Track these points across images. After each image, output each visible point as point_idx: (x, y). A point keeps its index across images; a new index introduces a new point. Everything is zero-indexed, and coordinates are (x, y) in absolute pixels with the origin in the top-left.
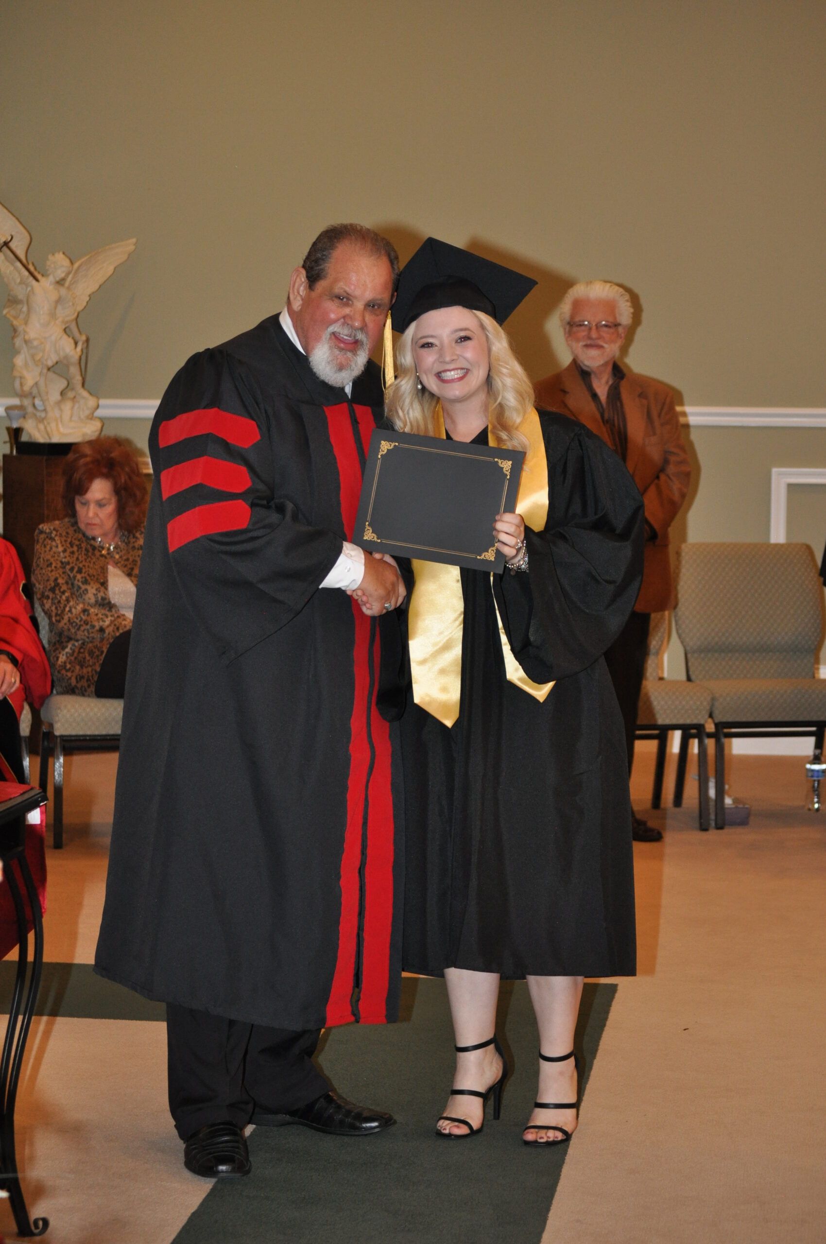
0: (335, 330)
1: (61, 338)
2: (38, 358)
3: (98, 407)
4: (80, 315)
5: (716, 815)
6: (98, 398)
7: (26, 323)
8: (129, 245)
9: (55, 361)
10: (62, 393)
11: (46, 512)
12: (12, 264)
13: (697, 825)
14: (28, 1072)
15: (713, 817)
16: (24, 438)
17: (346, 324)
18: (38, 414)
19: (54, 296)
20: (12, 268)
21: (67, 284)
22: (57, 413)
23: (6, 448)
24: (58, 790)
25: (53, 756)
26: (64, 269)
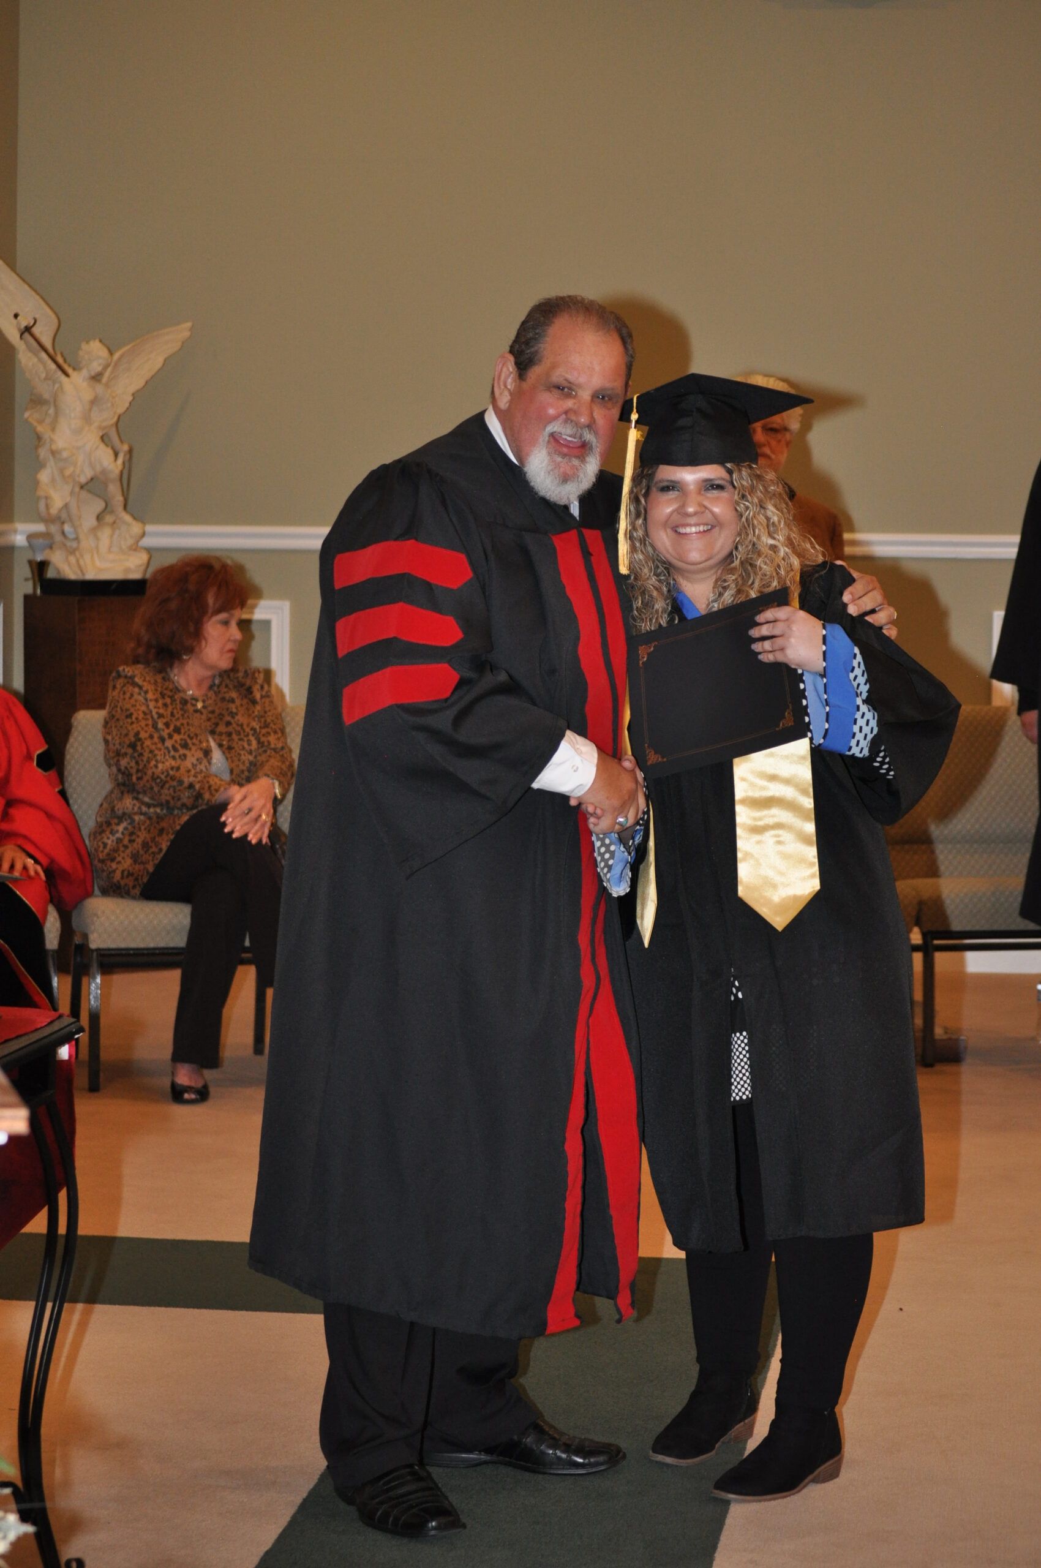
0: (555, 429)
1: (97, 448)
2: (68, 472)
3: (143, 535)
4: (121, 418)
5: (924, 1049)
6: (144, 523)
7: (53, 430)
8: (183, 331)
9: (89, 477)
10: (99, 518)
11: (79, 667)
12: (36, 355)
16: (51, 574)
17: (569, 422)
19: (87, 395)
20: (35, 360)
21: (105, 379)
22: (92, 542)
23: (28, 588)
24: (95, 1018)
25: (87, 973)
26: (101, 361)
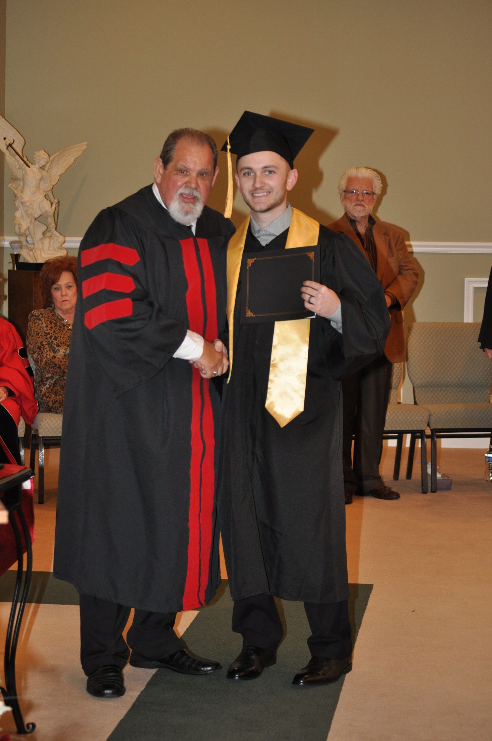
0: (182, 191)
1: (43, 201)
2: (29, 212)
3: (65, 241)
4: (54, 187)
5: (432, 484)
6: (65, 237)
7: (22, 192)
8: (83, 146)
9: (39, 215)
10: (43, 234)
11: (34, 304)
12: (14, 157)
13: (421, 490)
14: (24, 636)
15: (429, 485)
16: (21, 260)
17: (187, 187)
18: (29, 246)
19: (38, 177)
20: (14, 159)
21: (46, 169)
22: (40, 244)
23: (10, 266)
24: (41, 469)
25: (38, 449)
26: (45, 160)
